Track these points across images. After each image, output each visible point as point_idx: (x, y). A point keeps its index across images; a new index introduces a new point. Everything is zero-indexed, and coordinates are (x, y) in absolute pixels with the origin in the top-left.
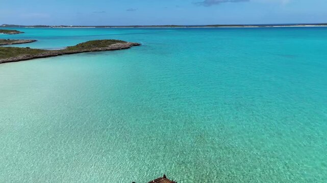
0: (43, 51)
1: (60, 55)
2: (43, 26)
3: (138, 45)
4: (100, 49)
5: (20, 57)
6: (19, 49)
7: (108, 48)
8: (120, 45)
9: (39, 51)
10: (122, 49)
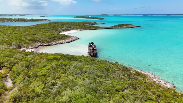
0: (101, 27)
1: (105, 29)
2: (117, 15)
3: (139, 27)
4: (120, 27)
5: (94, 29)
6: (94, 26)
7: (123, 27)
8: (129, 26)
9: (100, 27)
10: (129, 28)
